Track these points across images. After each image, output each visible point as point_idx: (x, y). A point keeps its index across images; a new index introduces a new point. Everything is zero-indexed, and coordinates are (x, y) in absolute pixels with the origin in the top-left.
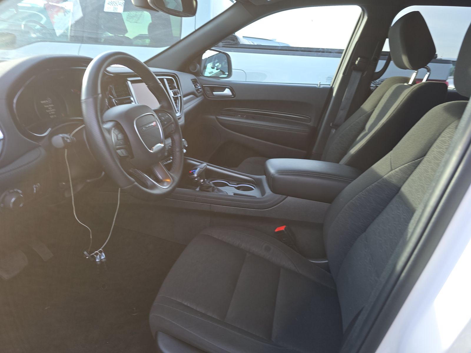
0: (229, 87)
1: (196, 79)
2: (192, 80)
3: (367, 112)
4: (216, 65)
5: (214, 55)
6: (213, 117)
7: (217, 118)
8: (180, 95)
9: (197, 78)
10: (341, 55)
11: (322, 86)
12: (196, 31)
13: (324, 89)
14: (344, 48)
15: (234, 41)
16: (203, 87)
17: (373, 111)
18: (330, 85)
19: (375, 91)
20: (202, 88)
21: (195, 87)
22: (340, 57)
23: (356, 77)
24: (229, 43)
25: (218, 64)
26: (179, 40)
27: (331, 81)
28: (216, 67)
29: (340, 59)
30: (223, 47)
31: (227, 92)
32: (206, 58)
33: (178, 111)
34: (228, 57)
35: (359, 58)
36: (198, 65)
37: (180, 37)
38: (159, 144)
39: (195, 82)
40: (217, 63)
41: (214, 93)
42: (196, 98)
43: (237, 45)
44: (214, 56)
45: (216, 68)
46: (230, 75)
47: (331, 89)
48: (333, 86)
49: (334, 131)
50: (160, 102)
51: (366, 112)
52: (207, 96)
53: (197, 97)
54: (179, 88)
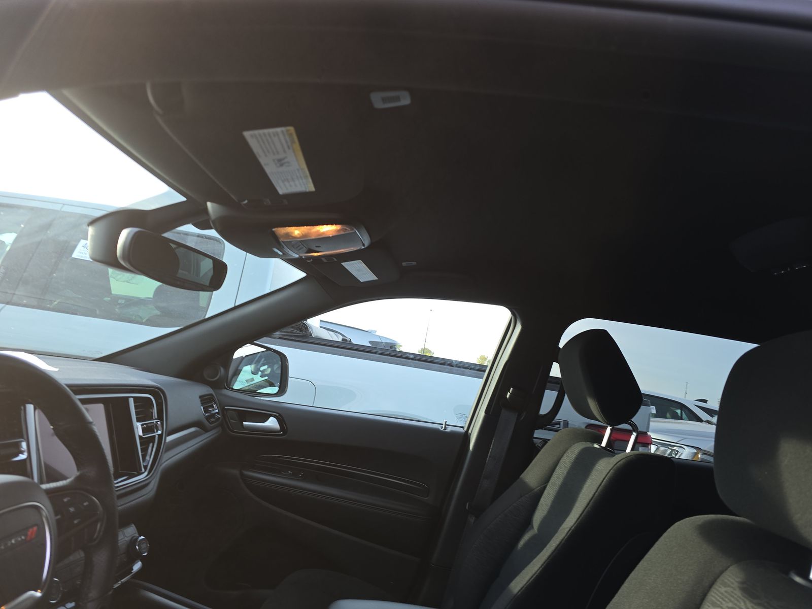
0: (277, 414)
1: (211, 395)
2: (200, 397)
3: (533, 490)
4: (262, 369)
5: (258, 353)
6: (236, 472)
7: (242, 475)
8: (160, 432)
9: (215, 393)
10: (484, 375)
11: (449, 429)
12: (236, 308)
13: (453, 435)
14: (488, 363)
15: (301, 330)
16: (223, 411)
17: (545, 488)
18: (463, 427)
19: (543, 450)
20: (221, 413)
21: (206, 410)
22: (482, 378)
23: (509, 420)
24: (292, 333)
25: (265, 367)
26: (202, 318)
27: (466, 422)
28: (261, 371)
29: (482, 381)
30: (280, 338)
31: (272, 423)
32: (242, 356)
33: (145, 467)
34: (283, 358)
35: (512, 389)
36: (222, 370)
37: (206, 315)
38: (32, 593)
39: (206, 401)
40: (263, 365)
41: (244, 423)
42: (204, 434)
43: (305, 339)
44: (259, 355)
45: (260, 373)
46: (282, 391)
47: (466, 436)
48: (470, 432)
49: (472, 519)
50: (79, 464)
51: (531, 490)
52: (229, 428)
53: (205, 430)
54: (160, 417)
